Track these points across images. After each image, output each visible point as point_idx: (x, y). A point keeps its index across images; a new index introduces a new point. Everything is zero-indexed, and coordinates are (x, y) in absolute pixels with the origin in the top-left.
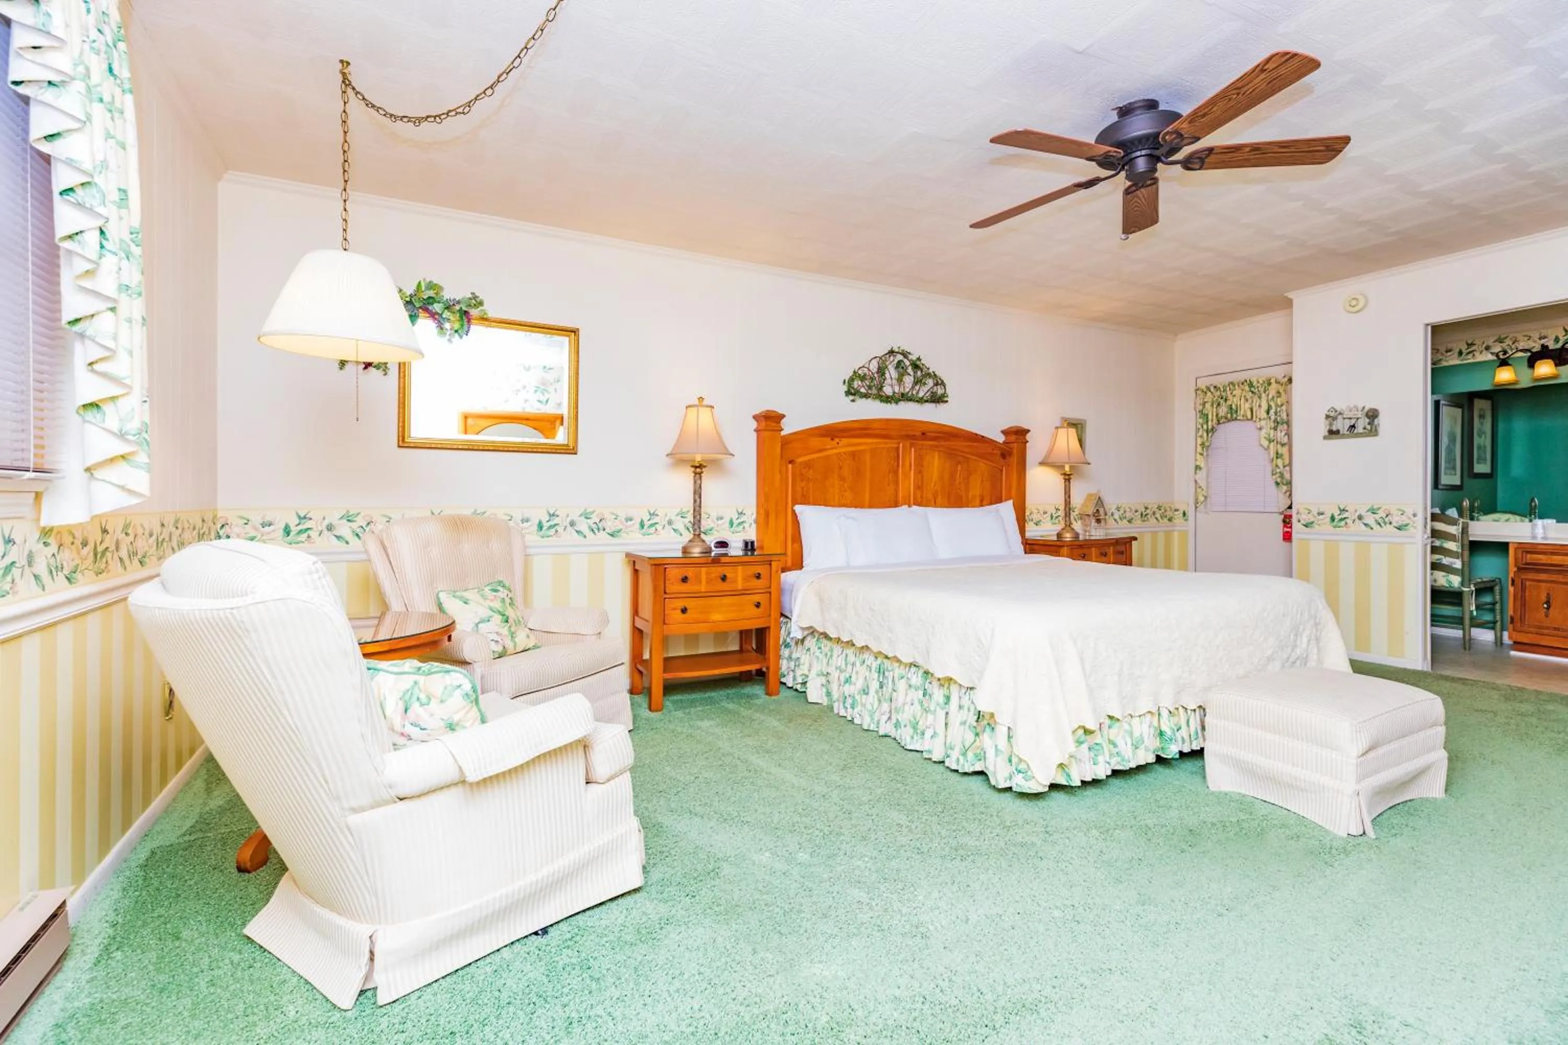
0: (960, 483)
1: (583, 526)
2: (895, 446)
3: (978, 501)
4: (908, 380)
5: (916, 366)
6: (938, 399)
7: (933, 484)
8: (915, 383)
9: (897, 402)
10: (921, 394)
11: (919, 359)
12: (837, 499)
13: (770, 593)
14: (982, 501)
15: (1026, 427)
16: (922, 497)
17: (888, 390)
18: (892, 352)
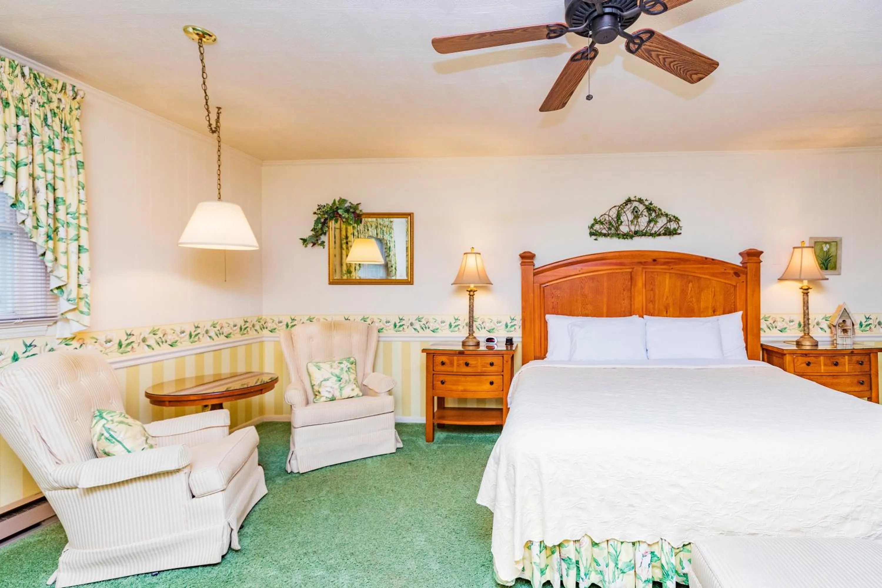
0: (691, 297)
1: (417, 326)
2: (630, 270)
3: (710, 311)
4: (643, 221)
5: (650, 209)
6: (669, 233)
7: (665, 299)
8: (650, 222)
9: (632, 237)
10: (655, 229)
11: (651, 204)
12: (580, 310)
13: (503, 375)
14: (714, 311)
15: (760, 249)
16: (654, 308)
17: (624, 229)
18: (629, 201)
